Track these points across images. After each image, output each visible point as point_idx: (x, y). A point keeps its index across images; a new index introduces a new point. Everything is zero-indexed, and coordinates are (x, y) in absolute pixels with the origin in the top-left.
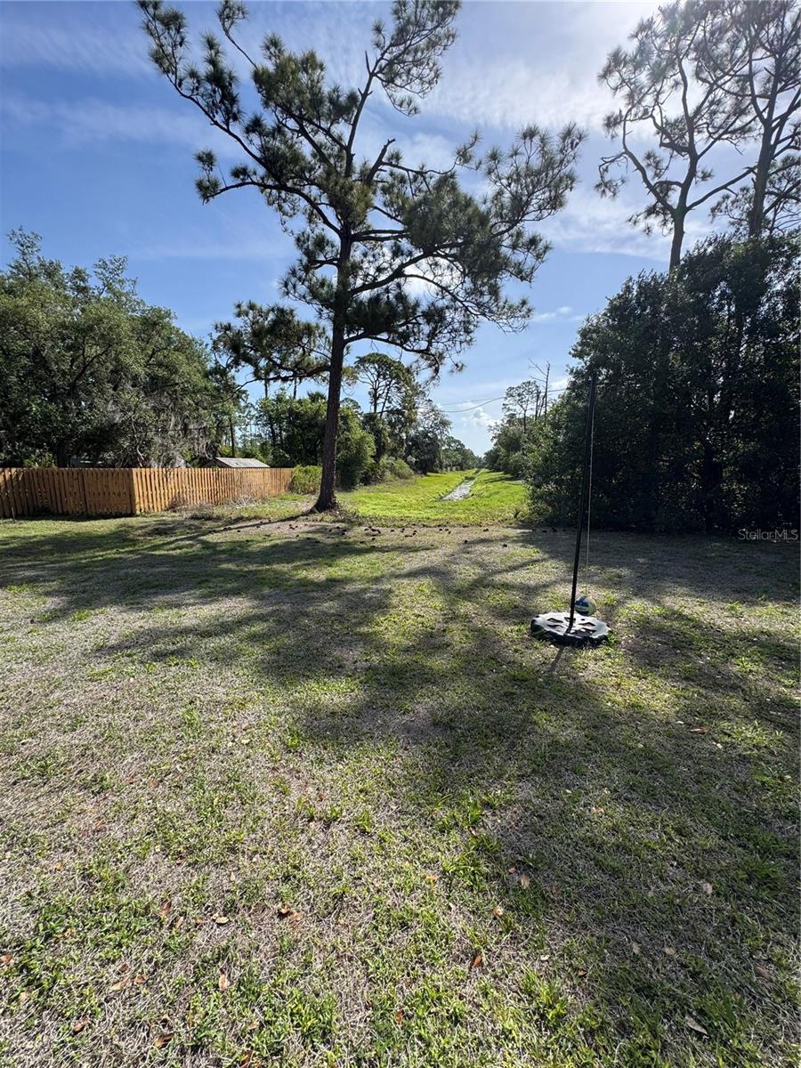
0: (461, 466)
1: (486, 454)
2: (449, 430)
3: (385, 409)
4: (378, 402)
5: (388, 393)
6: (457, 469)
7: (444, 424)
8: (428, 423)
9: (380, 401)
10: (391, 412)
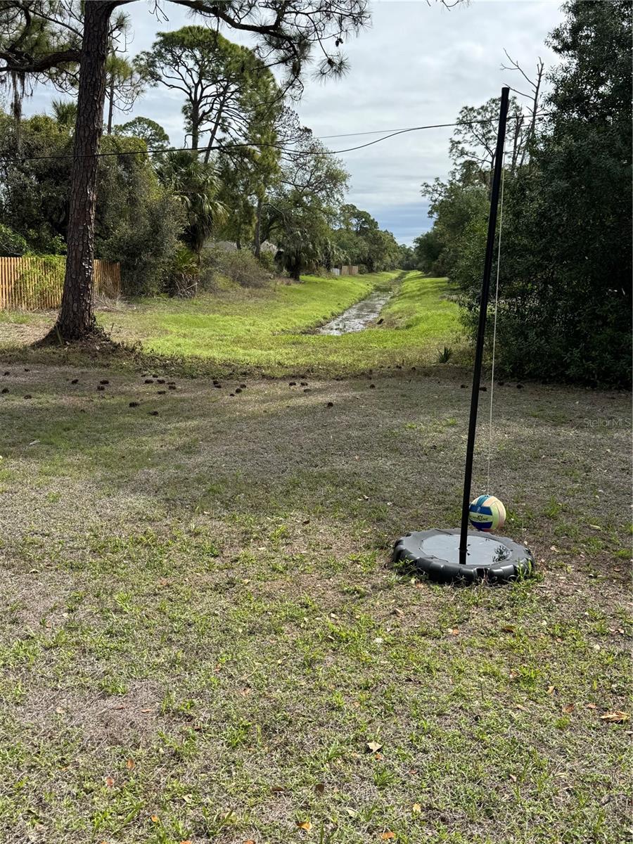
0: (368, 265)
1: (418, 240)
2: (344, 191)
3: (215, 144)
4: (201, 128)
5: (220, 111)
6: (361, 272)
7: (335, 178)
8: (302, 177)
9: (207, 126)
10: (229, 149)
